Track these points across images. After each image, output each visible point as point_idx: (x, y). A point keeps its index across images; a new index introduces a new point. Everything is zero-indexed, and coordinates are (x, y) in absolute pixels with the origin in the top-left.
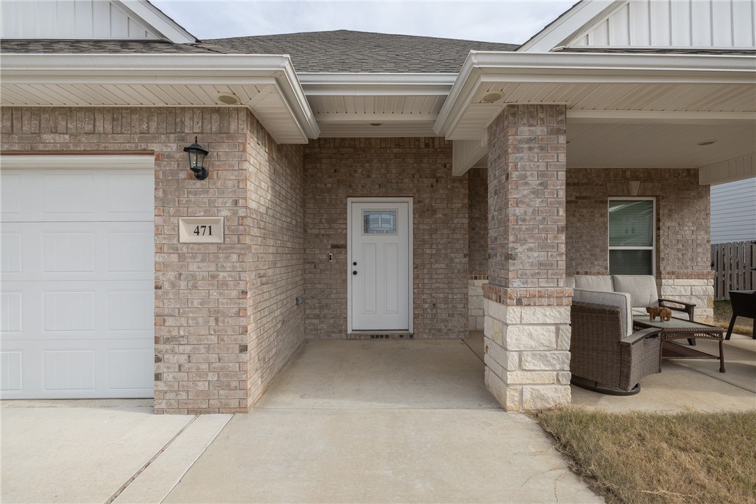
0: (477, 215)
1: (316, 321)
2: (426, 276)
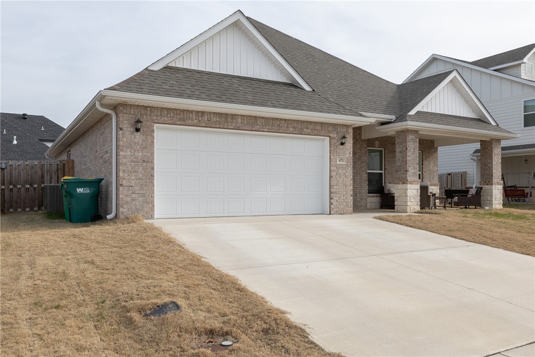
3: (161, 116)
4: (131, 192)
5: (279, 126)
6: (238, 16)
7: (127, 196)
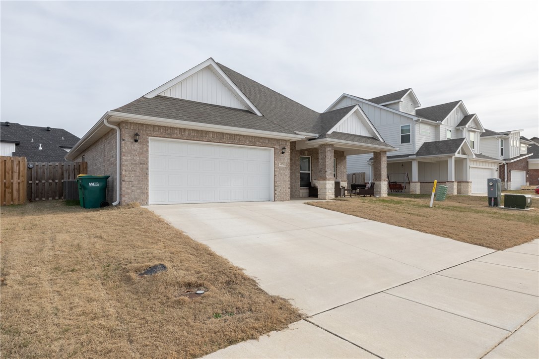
3: (153, 131)
4: (131, 186)
5: (239, 140)
6: (210, 62)
7: (128, 188)
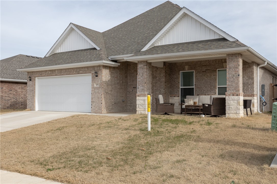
0: (175, 77)
1: (130, 107)
2: (154, 95)
